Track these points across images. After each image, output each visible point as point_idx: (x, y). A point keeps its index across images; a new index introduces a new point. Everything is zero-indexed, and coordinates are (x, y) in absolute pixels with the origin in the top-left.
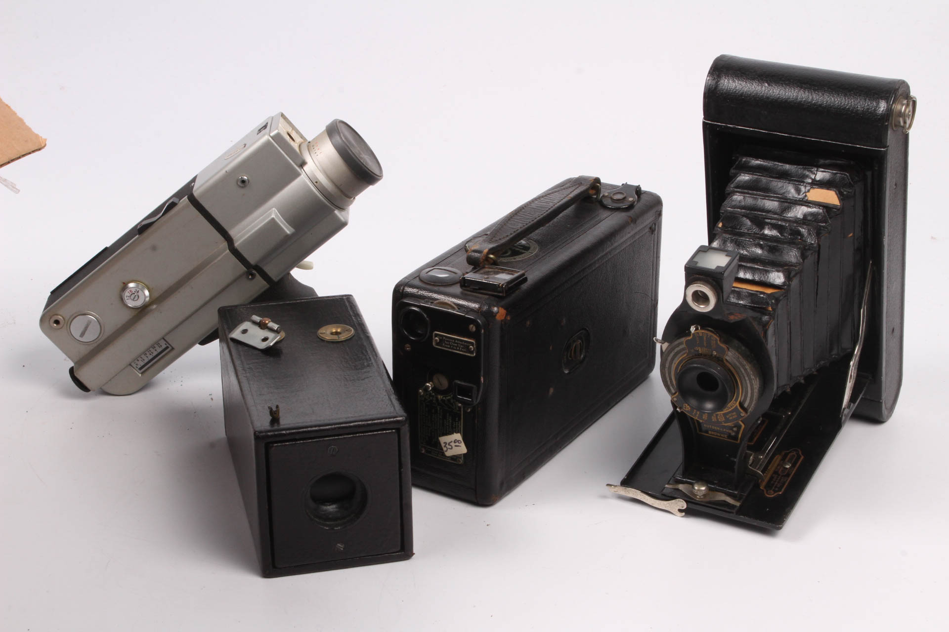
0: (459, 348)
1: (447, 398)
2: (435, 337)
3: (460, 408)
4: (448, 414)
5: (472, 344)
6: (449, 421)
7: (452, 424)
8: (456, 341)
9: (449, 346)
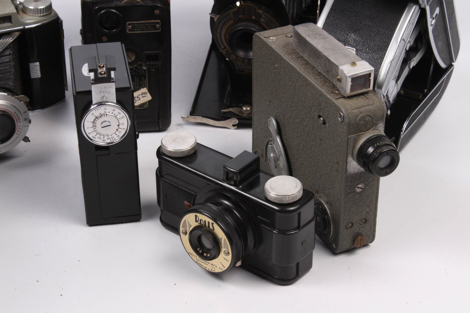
0: (148, 29)
1: (134, 66)
2: (128, 26)
3: (145, 70)
4: (135, 77)
5: (158, 23)
6: (137, 81)
7: (139, 83)
8: (146, 24)
9: (140, 29)
